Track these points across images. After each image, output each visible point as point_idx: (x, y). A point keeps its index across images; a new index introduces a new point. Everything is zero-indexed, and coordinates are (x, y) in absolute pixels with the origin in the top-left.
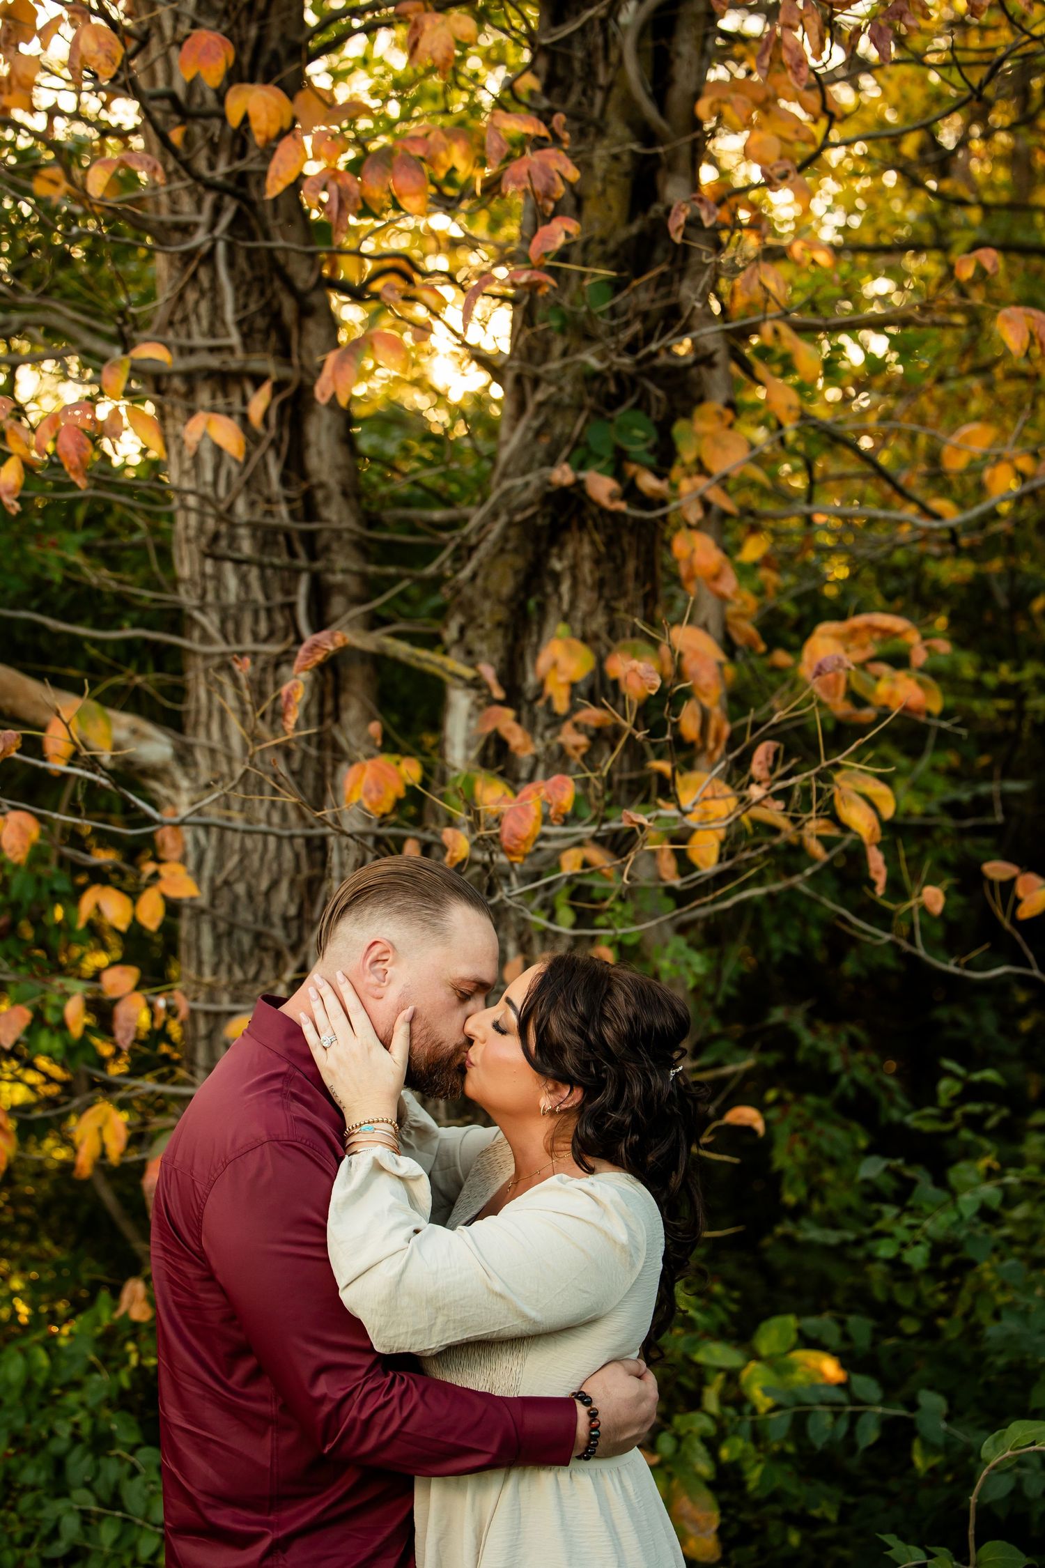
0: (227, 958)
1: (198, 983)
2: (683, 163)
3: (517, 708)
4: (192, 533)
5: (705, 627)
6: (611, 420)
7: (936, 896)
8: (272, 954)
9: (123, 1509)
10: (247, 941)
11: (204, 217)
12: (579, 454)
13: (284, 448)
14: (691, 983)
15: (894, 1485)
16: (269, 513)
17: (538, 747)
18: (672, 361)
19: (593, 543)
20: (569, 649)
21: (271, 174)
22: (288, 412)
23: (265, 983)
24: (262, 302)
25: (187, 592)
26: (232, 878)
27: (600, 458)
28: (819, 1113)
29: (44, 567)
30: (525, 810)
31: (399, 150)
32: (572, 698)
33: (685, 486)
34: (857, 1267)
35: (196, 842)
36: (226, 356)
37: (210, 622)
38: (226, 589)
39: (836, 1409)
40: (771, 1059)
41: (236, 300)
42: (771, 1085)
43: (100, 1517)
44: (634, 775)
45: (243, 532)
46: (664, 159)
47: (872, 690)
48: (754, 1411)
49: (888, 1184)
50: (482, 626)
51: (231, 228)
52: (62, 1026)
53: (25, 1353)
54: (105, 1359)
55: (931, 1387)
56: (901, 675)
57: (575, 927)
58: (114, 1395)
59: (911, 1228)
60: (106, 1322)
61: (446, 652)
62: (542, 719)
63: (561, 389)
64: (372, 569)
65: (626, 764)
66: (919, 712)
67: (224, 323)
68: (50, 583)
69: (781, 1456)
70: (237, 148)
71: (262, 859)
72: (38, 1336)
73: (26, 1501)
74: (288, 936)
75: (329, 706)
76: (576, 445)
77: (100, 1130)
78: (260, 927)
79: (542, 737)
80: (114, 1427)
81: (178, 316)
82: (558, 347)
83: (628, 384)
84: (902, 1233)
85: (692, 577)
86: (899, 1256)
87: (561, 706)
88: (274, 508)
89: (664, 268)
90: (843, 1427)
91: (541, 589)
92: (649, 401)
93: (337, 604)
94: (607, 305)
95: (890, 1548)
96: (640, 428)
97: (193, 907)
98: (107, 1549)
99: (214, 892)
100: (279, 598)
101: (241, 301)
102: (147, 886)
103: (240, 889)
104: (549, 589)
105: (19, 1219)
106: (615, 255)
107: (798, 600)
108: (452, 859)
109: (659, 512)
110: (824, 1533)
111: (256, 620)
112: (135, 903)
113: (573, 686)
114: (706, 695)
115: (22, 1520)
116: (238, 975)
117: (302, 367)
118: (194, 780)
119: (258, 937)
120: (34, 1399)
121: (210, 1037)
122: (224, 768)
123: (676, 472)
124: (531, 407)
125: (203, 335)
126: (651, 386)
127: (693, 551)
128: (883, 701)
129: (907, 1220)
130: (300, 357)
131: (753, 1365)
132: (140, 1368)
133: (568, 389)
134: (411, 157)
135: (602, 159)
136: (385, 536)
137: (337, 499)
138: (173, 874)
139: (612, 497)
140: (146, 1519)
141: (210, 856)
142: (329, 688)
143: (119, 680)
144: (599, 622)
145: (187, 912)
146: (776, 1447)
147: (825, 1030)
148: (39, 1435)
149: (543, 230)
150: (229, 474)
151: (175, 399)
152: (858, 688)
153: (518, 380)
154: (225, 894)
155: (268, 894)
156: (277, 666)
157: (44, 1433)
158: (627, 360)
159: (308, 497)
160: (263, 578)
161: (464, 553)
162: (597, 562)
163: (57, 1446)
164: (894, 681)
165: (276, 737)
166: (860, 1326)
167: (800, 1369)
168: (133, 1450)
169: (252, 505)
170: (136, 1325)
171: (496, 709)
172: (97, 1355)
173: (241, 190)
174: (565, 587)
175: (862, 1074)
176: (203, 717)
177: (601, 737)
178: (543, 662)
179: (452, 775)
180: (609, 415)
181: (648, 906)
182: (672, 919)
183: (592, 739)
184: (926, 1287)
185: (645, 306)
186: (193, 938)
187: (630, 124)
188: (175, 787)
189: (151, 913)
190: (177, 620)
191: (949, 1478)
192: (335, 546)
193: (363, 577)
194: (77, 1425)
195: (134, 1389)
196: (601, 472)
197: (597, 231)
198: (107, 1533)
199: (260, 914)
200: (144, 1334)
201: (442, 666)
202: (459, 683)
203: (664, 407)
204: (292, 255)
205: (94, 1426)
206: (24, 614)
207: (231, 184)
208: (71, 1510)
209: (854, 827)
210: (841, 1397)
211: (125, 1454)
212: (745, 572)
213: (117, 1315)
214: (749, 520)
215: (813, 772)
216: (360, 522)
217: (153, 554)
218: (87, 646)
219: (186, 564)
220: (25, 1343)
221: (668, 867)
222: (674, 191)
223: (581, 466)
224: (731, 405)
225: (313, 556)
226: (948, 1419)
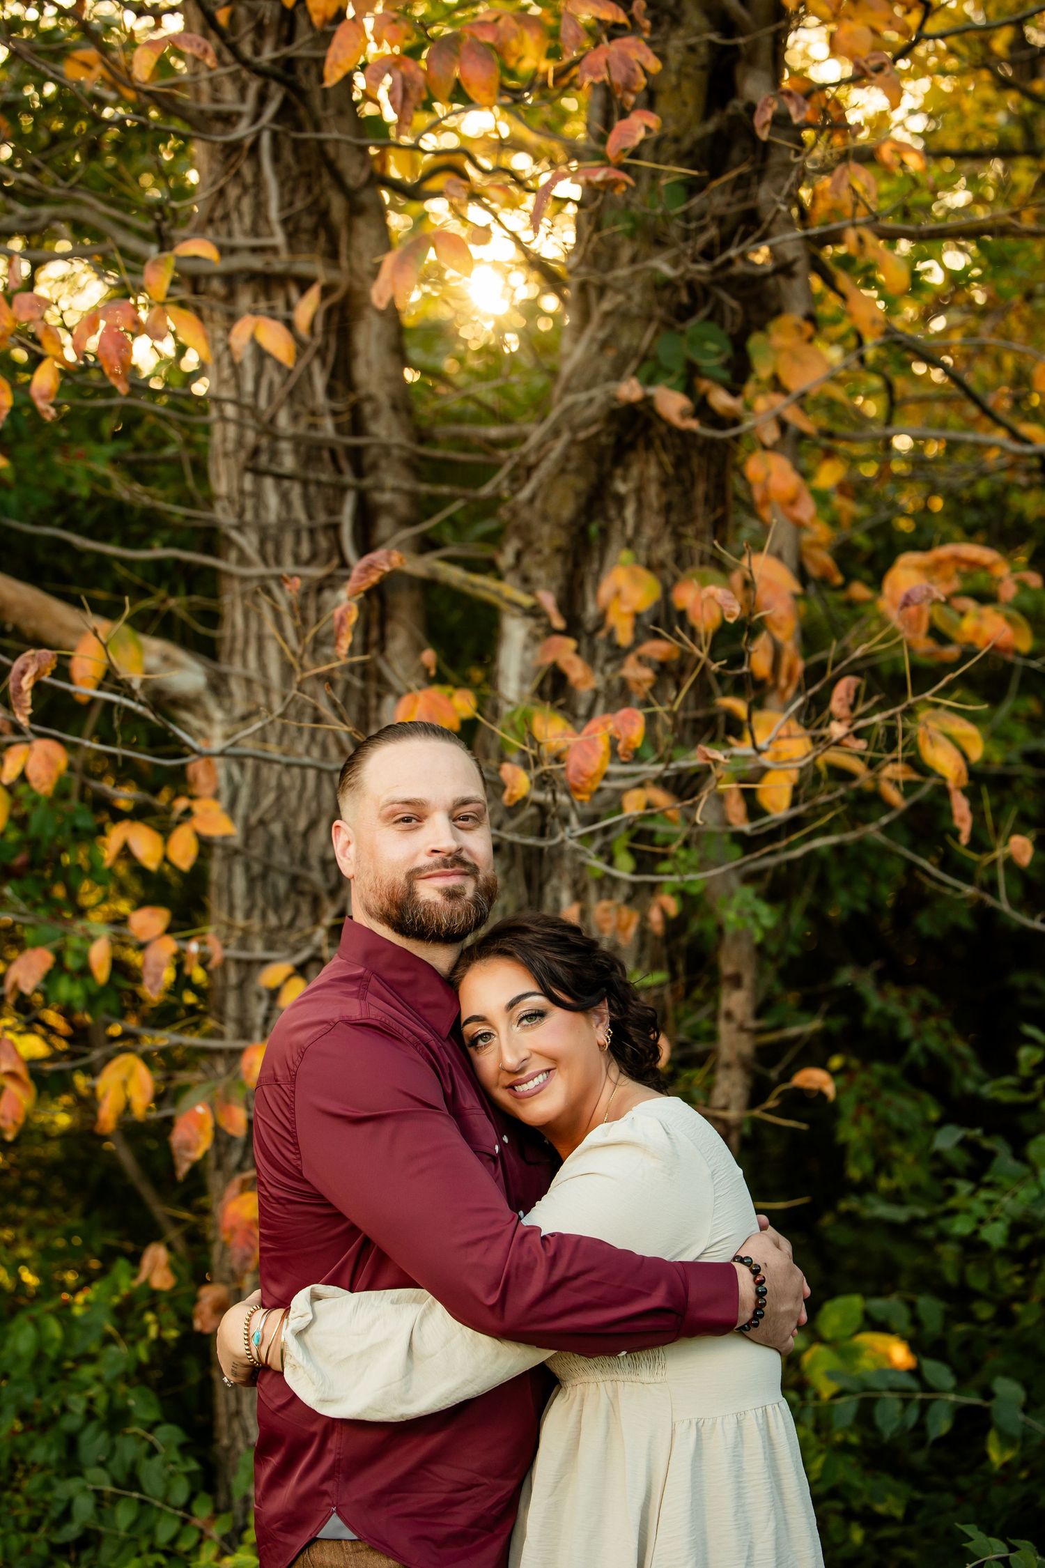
0: (260, 902)
1: (230, 927)
2: (764, 55)
3: (578, 639)
4: (230, 446)
5: (779, 555)
6: (682, 333)
7: (1024, 846)
8: (309, 899)
9: (140, 1490)
10: (282, 884)
11: (248, 107)
12: (648, 368)
13: (331, 358)
14: (758, 936)
15: (964, 1482)
16: (313, 426)
17: (597, 681)
18: (749, 270)
19: (660, 464)
20: (634, 578)
21: (329, 60)
22: (336, 318)
23: (301, 930)
24: (309, 200)
25: (224, 510)
26: (268, 817)
27: (669, 373)
28: (887, 1082)
29: (70, 481)
30: (592, 744)
31: (467, 37)
32: (635, 629)
33: (761, 404)
34: (927, 1247)
35: (230, 778)
36: (269, 257)
37: (248, 542)
38: (266, 507)
39: (906, 1395)
40: (837, 1024)
41: (281, 196)
42: (834, 1051)
43: (115, 1499)
44: (700, 713)
45: (285, 446)
46: (744, 51)
47: (957, 626)
48: (817, 1397)
49: (961, 1159)
50: (539, 552)
51: (277, 118)
52: (85, 972)
53: (36, 1322)
54: (122, 1331)
55: (1006, 1374)
56: (988, 610)
57: (635, 872)
58: (132, 1368)
59: (989, 1203)
60: (124, 1291)
61: (500, 577)
62: (603, 652)
63: (629, 298)
64: (424, 488)
65: (691, 703)
66: (1007, 650)
67: (267, 221)
68: (74, 499)
69: (845, 1447)
70: (285, 32)
71: (300, 797)
72: (51, 1305)
73: (31, 1484)
74: (327, 879)
75: (374, 634)
76: (645, 359)
77: (125, 1084)
78: (297, 869)
79: (602, 671)
80: (132, 1402)
81: (218, 213)
82: (626, 253)
83: (700, 294)
84: (979, 1209)
85: (766, 502)
86: (976, 1232)
87: (624, 636)
88: (319, 421)
89: (745, 169)
90: (913, 1415)
91: (603, 513)
92: (722, 312)
93: (385, 526)
94: (684, 207)
95: (971, 1539)
96: (713, 341)
97: (225, 847)
98: (122, 1533)
99: (248, 832)
100: (322, 518)
101: (287, 198)
102: (179, 823)
103: (277, 828)
104: (612, 512)
105: (26, 1183)
106: (689, 154)
107: (872, 532)
108: (512, 796)
109: (732, 432)
110: (888, 1532)
111: (298, 542)
112: (166, 841)
113: (637, 616)
114: (779, 628)
115: (29, 1503)
116: (273, 920)
117: (352, 271)
118: (228, 711)
119: (294, 880)
120: (46, 1372)
121: (241, 986)
122: (261, 699)
123: (750, 388)
124: (596, 317)
125: (245, 233)
126: (725, 296)
127: (768, 475)
128: (969, 637)
129: (984, 1195)
130: (349, 258)
131: (818, 1349)
132: (160, 1341)
133: (637, 298)
134: (481, 44)
135: (677, 51)
136: (439, 453)
137: (387, 416)
138: (207, 811)
139: (683, 414)
140: (166, 1503)
141: (244, 794)
142: (375, 616)
143: (148, 603)
144: (665, 549)
145: (218, 852)
146: (838, 1437)
147: (894, 993)
148: (51, 1411)
149: (619, 125)
150: (271, 385)
151: (214, 302)
152: (941, 624)
153: (583, 288)
154: (260, 834)
155: (306, 835)
156: (320, 590)
157: (56, 1408)
158: (704, 267)
159: (356, 410)
160: (306, 497)
161: (523, 472)
162: (664, 484)
163: (70, 1423)
164: (980, 617)
165: (317, 665)
166: (931, 1308)
167: (867, 1353)
168: (151, 1427)
169: (295, 418)
170: (154, 1294)
171: (557, 640)
172: (115, 1326)
173: (290, 77)
174: (630, 512)
175: (933, 1042)
176: (239, 645)
177: (667, 672)
178: (606, 591)
179: (506, 709)
180: (679, 326)
181: (713, 853)
182: (738, 868)
183: (657, 673)
184: (1004, 1270)
185: (721, 210)
186: (224, 881)
187: (708, 13)
188: (208, 718)
189: (183, 851)
190: (211, 539)
191: (1023, 1475)
192: (383, 463)
193: (413, 497)
194: (91, 1401)
195: (152, 1365)
196: (671, 387)
197: (672, 129)
198: (124, 1516)
199: (298, 855)
200: (163, 1304)
201: (498, 593)
202: (517, 611)
203: (739, 320)
204: (343, 147)
205: (111, 1402)
206: (48, 531)
207: (278, 70)
208: (84, 1490)
209: (939, 770)
210: (912, 1384)
211: (141, 1432)
212: (821, 498)
213: (135, 1284)
214: (825, 442)
215: (899, 709)
216: (410, 438)
217: (188, 470)
218: (117, 566)
219: (223, 480)
220: (35, 1312)
221: (736, 810)
222: (754, 86)
223: (650, 381)
224: (811, 318)
225: (359, 473)
226: (1025, 1410)
